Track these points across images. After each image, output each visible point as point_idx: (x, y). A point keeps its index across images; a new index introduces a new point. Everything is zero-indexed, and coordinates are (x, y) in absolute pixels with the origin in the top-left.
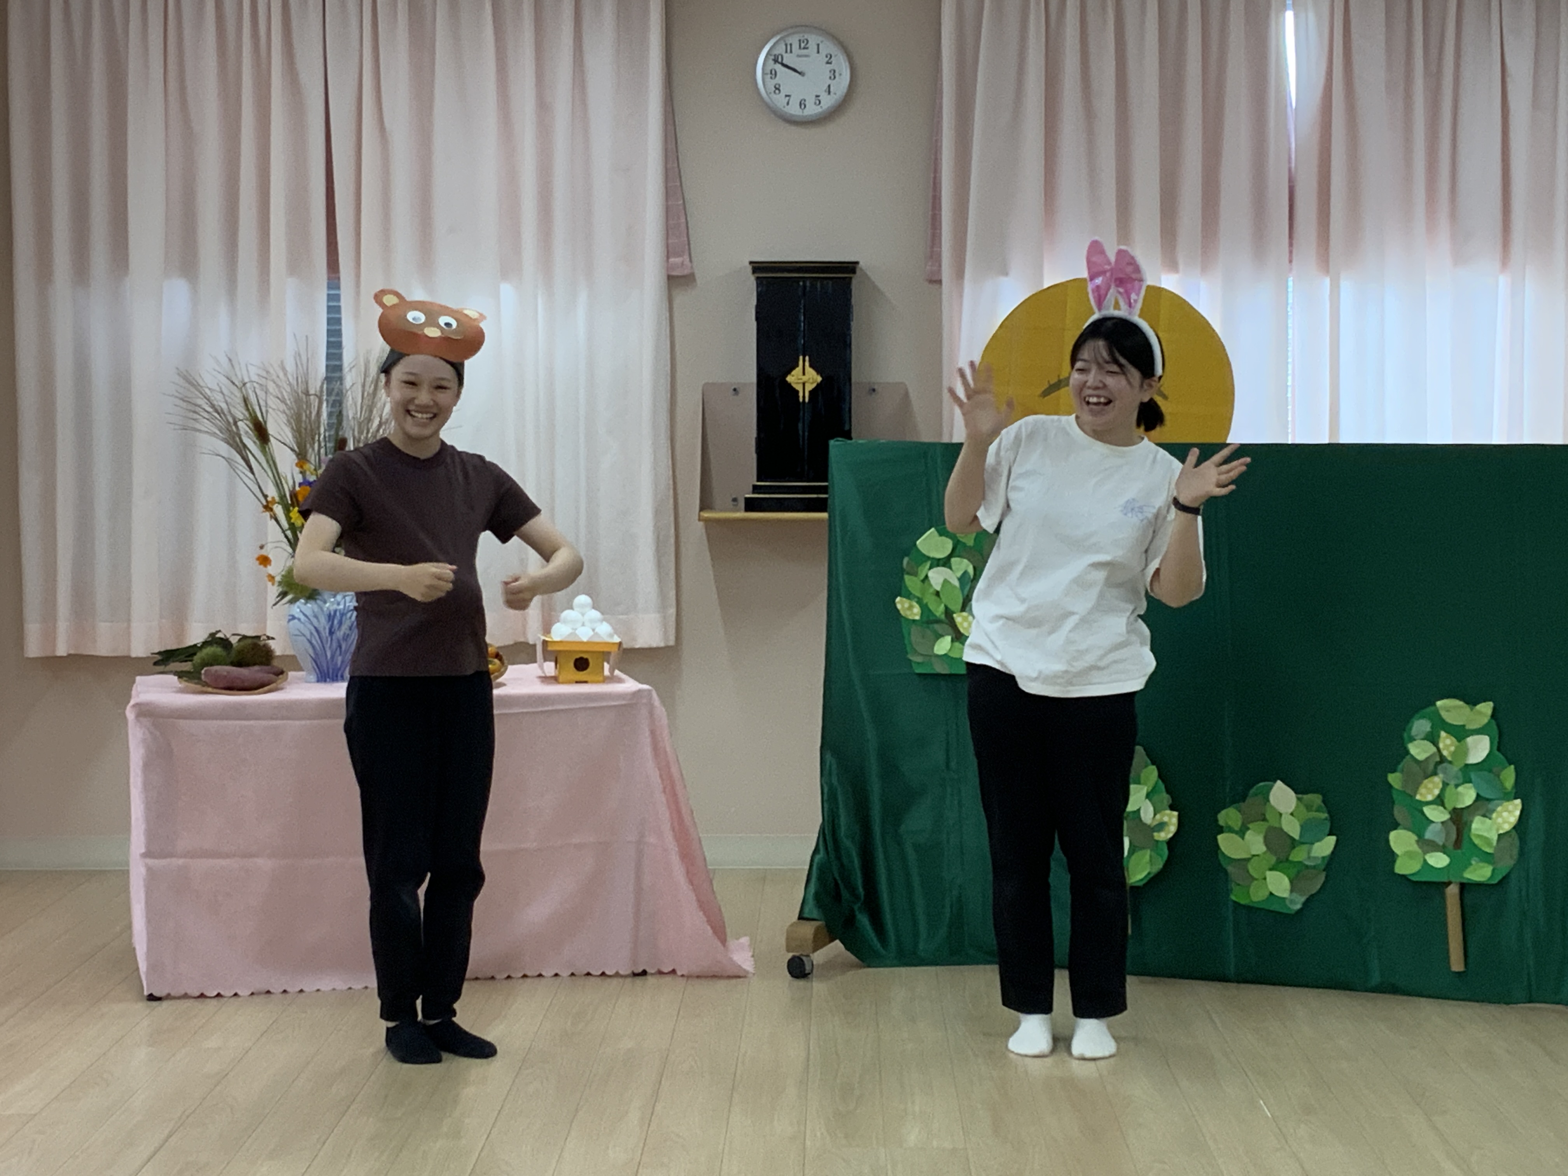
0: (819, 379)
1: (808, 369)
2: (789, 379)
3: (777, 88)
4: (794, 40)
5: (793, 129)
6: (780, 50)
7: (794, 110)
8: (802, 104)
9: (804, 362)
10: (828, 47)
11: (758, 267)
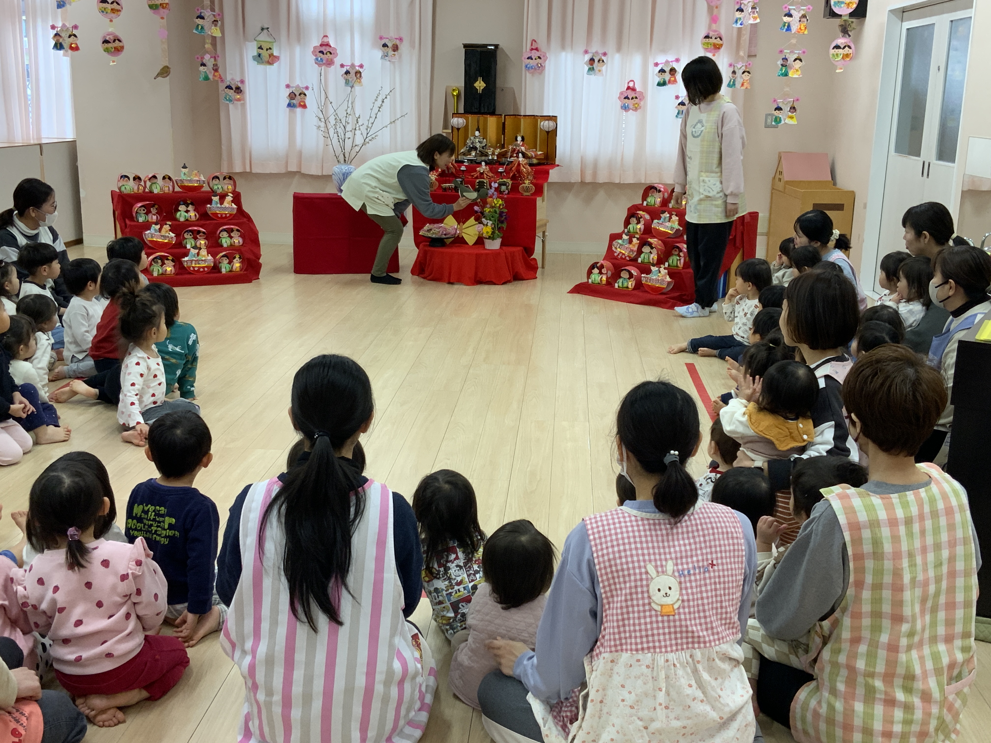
0: (485, 85)
1: (481, 82)
2: (475, 85)
9: (480, 79)
11: (465, 46)
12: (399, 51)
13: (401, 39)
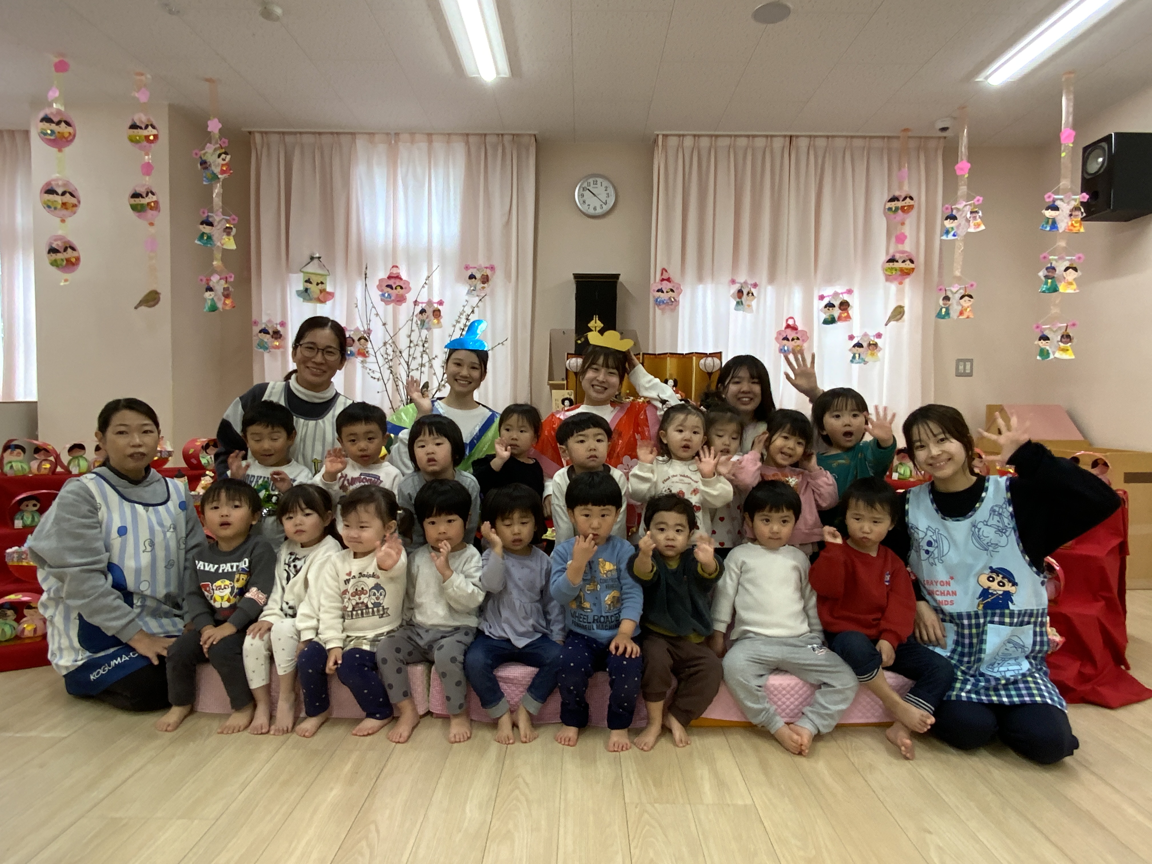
0: (602, 325)
1: (598, 321)
2: (589, 325)
3: (584, 202)
4: (591, 181)
5: (590, 220)
6: (585, 185)
7: (591, 211)
8: (595, 209)
9: (596, 318)
10: (606, 183)
11: (576, 276)
12: (490, 282)
13: (492, 268)
